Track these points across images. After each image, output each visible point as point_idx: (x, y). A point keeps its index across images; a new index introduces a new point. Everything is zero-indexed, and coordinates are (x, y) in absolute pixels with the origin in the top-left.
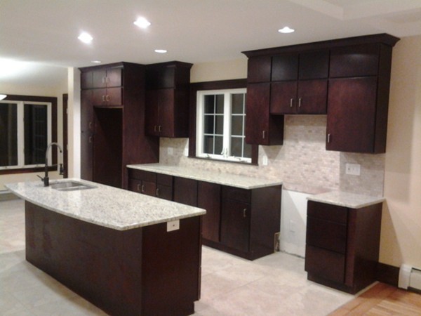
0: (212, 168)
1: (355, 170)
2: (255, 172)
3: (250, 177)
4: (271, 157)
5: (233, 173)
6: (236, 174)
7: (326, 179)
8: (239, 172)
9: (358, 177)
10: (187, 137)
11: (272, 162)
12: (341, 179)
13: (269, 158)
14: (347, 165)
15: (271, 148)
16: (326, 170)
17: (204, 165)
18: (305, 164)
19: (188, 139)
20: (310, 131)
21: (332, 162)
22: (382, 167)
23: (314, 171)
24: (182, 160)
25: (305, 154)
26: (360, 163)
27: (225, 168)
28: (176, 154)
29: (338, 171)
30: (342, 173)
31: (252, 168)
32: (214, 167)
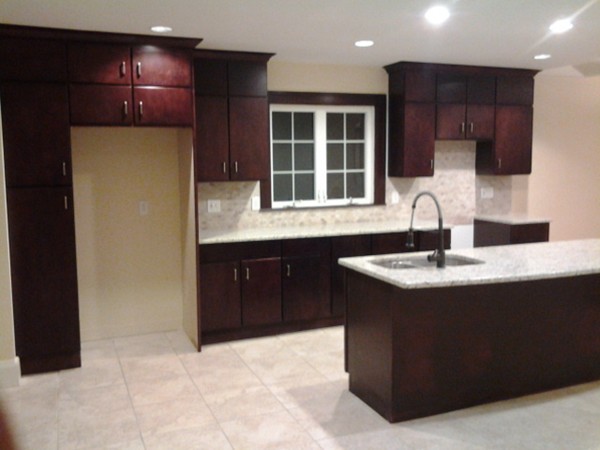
0: (310, 221)
1: (488, 193)
2: (380, 214)
3: (373, 221)
4: (402, 192)
5: (347, 222)
6: (352, 222)
7: (463, 206)
8: (357, 218)
9: (491, 199)
10: (255, 179)
11: (403, 199)
12: (477, 204)
13: (401, 193)
14: (482, 190)
15: (402, 181)
16: (463, 197)
17: (293, 218)
18: (442, 194)
19: (258, 183)
20: (447, 159)
21: (468, 188)
22: (510, 187)
23: (451, 201)
24: (245, 217)
25: (442, 184)
26: (492, 185)
27: (333, 216)
28: (230, 210)
29: (473, 196)
30: (478, 198)
31: (377, 209)
32: (313, 219)
